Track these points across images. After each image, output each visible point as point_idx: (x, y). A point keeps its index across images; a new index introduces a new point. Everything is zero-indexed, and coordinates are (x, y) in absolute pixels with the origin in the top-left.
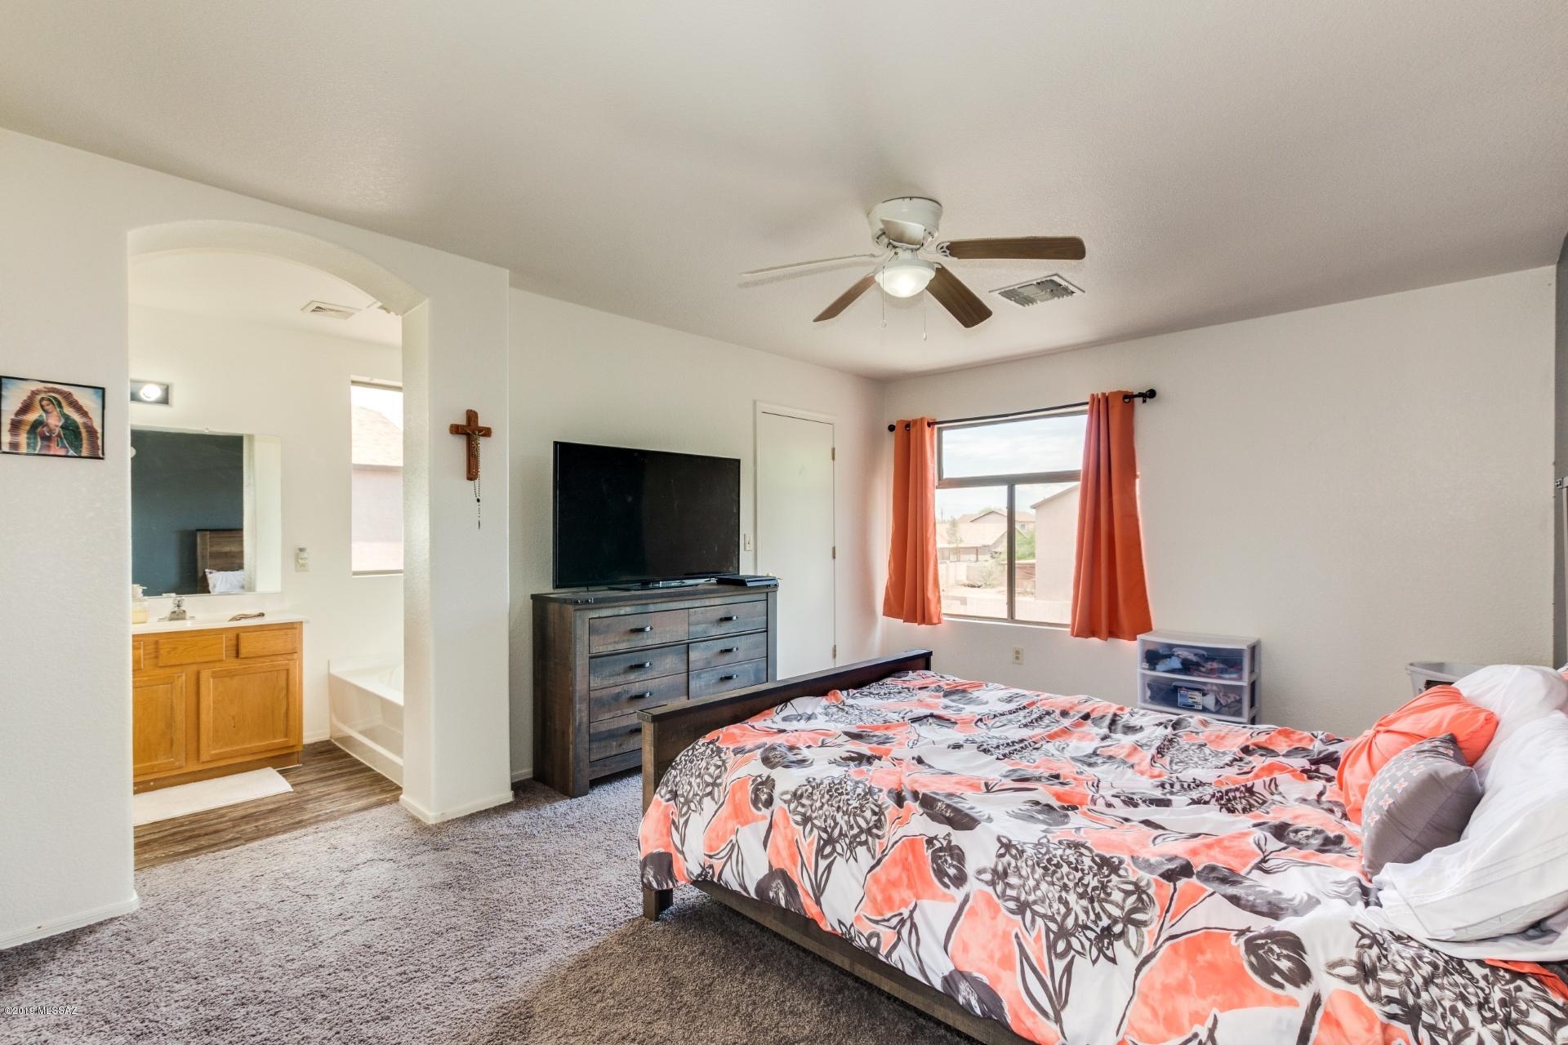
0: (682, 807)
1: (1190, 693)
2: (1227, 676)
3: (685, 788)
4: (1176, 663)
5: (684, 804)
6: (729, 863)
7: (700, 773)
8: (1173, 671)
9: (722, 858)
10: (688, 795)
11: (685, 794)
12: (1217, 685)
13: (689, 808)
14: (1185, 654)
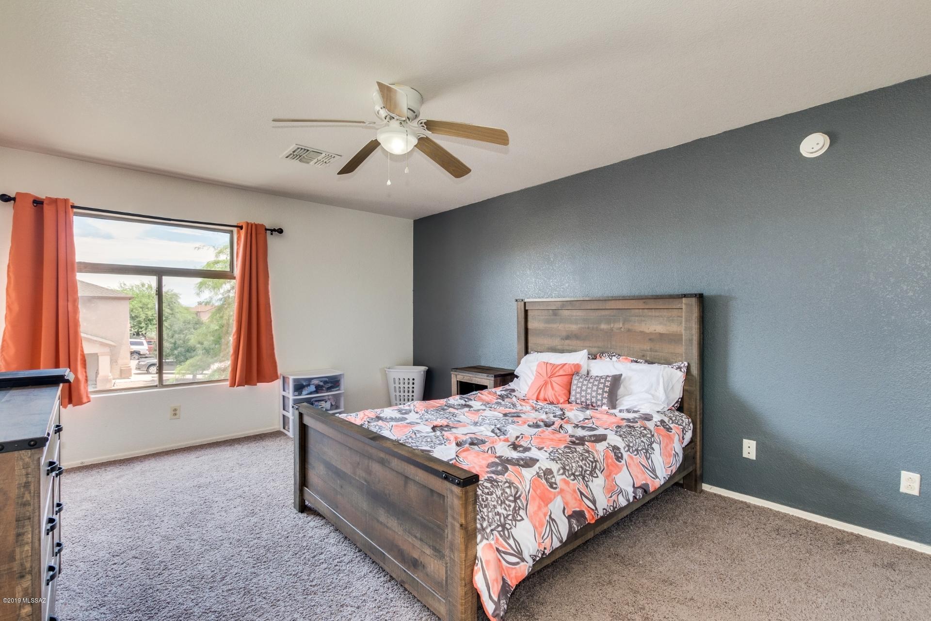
0: (504, 533)
1: (320, 403)
2: (335, 389)
3: (496, 519)
4: (312, 388)
5: (503, 531)
6: (553, 535)
7: (501, 501)
8: (311, 393)
9: (548, 536)
10: (500, 522)
11: (499, 523)
12: (331, 395)
13: (508, 530)
14: (316, 382)
